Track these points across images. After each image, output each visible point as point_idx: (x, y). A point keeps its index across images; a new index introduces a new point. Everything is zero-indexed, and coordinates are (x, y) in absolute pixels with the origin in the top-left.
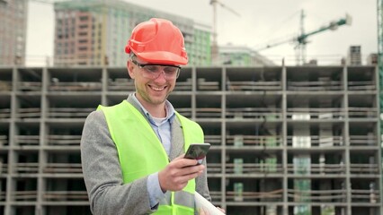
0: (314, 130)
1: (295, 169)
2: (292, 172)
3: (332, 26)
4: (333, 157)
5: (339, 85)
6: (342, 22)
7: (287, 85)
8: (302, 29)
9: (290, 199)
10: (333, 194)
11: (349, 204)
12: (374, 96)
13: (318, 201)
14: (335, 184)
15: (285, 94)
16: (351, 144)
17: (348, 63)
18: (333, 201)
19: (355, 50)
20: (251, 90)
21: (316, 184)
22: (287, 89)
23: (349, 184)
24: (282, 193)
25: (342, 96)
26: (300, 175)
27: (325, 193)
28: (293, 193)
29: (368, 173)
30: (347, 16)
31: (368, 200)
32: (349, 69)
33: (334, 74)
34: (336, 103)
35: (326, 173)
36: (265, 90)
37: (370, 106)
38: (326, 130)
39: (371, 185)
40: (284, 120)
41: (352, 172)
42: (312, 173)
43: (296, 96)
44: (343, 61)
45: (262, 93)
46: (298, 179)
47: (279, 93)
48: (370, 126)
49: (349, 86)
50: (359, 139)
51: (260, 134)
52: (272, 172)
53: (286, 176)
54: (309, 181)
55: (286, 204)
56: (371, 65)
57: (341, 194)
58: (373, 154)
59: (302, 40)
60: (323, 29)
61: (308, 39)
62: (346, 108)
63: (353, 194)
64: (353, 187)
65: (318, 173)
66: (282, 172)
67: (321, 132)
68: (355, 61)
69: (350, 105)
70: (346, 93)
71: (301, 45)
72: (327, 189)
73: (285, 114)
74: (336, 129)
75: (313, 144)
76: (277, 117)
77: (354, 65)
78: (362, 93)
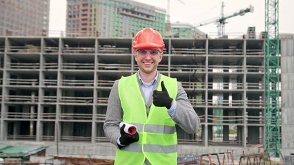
0: (226, 79)
1: (214, 102)
2: (211, 105)
3: (241, 13)
4: (237, 96)
5: (241, 51)
6: (248, 11)
7: (209, 51)
8: (222, 14)
9: (209, 121)
10: (236, 118)
11: (245, 124)
12: (262, 58)
13: (227, 122)
14: (238, 112)
15: (207, 56)
16: (249, 88)
17: (247, 38)
18: (236, 122)
19: (251, 30)
20: (186, 54)
21: (226, 112)
22: (209, 54)
23: (246, 113)
24: (204, 117)
25: (243, 58)
26: (216, 107)
27: (232, 117)
28: (212, 118)
29: (259, 106)
30: (251, 6)
31: (258, 122)
32: (247, 41)
33: (238, 44)
34: (239, 62)
35: (233, 105)
36: (195, 54)
37: (260, 65)
38: (233, 79)
39: (261, 113)
40: (207, 72)
41: (248, 105)
42: (224, 105)
43: (214, 57)
44: (244, 37)
45: (193, 55)
46: (216, 109)
47: (204, 55)
48: (260, 77)
49: (247, 52)
50: (253, 85)
51: (191, 81)
52: (199, 104)
53: (207, 107)
54: (222, 111)
55: (206, 124)
56: (261, 39)
57: (241, 118)
58: (261, 94)
59: (222, 21)
60: (235, 15)
61: (226, 21)
62: (245, 65)
63: (248, 118)
64: (248, 115)
65: (228, 105)
66: (205, 104)
67: (230, 80)
68: (251, 36)
69: (247, 64)
70: (245, 56)
71: (222, 25)
72: (233, 115)
73: (207, 69)
74: (239, 79)
75: (225, 88)
76: (203, 70)
77: (251, 39)
78: (255, 56)
